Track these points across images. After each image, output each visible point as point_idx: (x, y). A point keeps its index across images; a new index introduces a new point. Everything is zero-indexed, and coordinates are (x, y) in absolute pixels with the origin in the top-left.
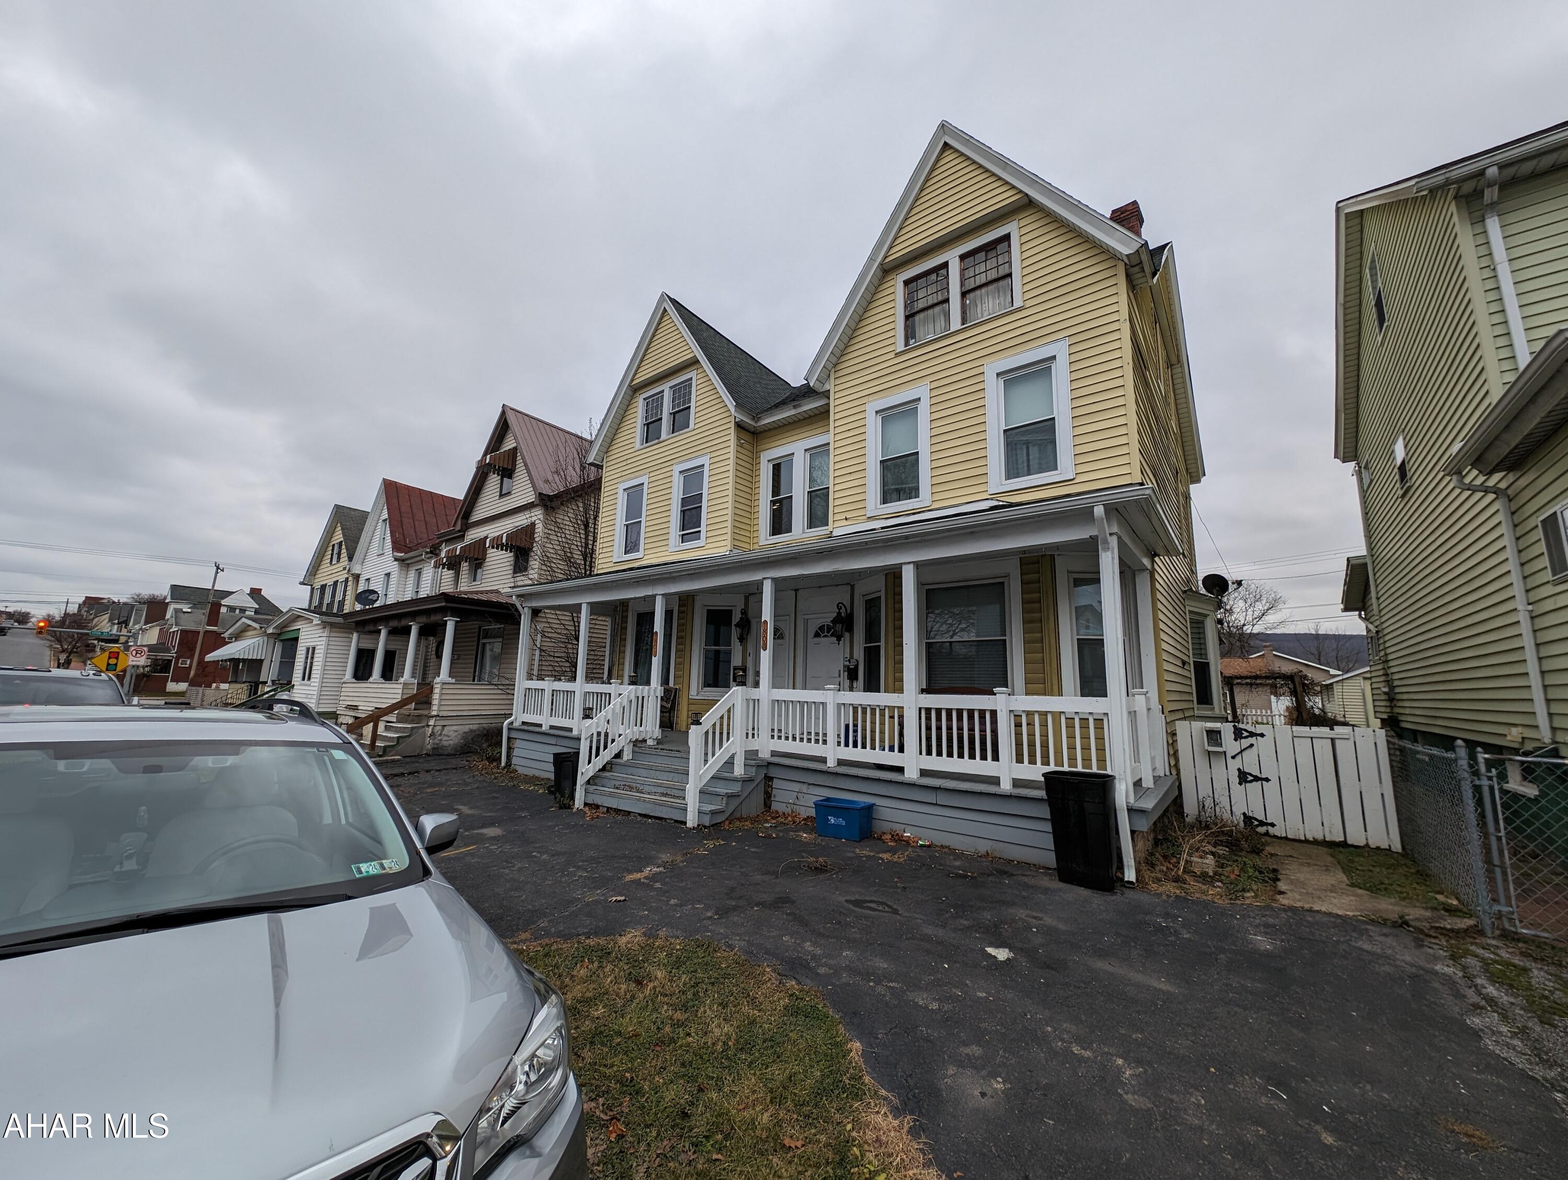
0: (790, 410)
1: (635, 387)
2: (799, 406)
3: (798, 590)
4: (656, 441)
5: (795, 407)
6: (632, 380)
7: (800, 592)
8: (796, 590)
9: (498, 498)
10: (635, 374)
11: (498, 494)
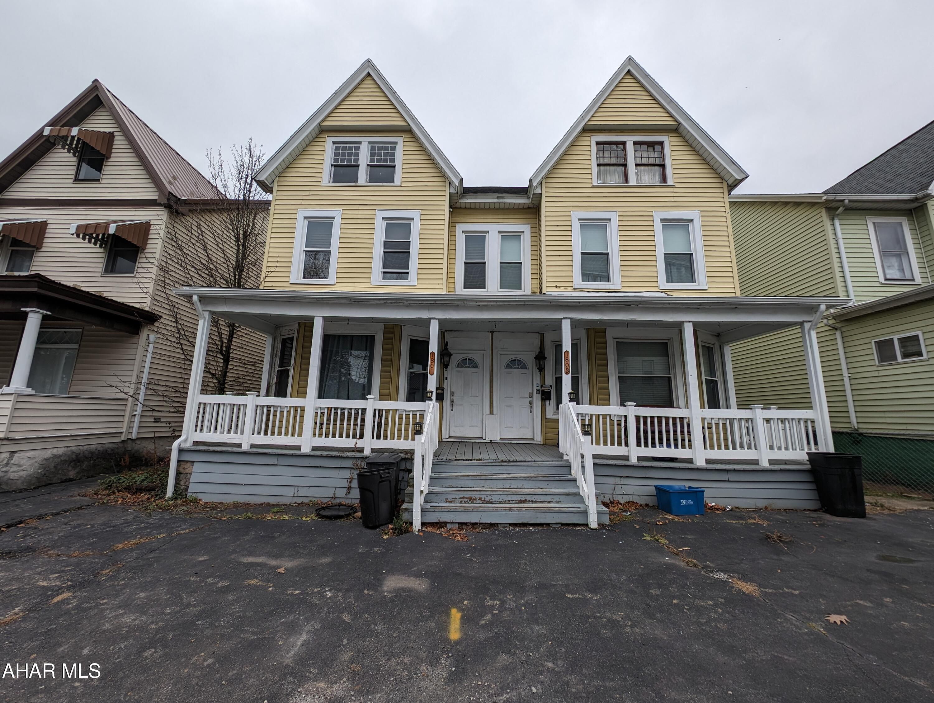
0: (494, 198)
1: (323, 128)
2: (502, 198)
3: (493, 332)
4: (353, 184)
5: (498, 198)
6: (323, 121)
7: (494, 335)
8: (492, 332)
9: (71, 181)
10: (327, 116)
11: (73, 177)
